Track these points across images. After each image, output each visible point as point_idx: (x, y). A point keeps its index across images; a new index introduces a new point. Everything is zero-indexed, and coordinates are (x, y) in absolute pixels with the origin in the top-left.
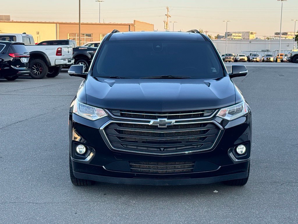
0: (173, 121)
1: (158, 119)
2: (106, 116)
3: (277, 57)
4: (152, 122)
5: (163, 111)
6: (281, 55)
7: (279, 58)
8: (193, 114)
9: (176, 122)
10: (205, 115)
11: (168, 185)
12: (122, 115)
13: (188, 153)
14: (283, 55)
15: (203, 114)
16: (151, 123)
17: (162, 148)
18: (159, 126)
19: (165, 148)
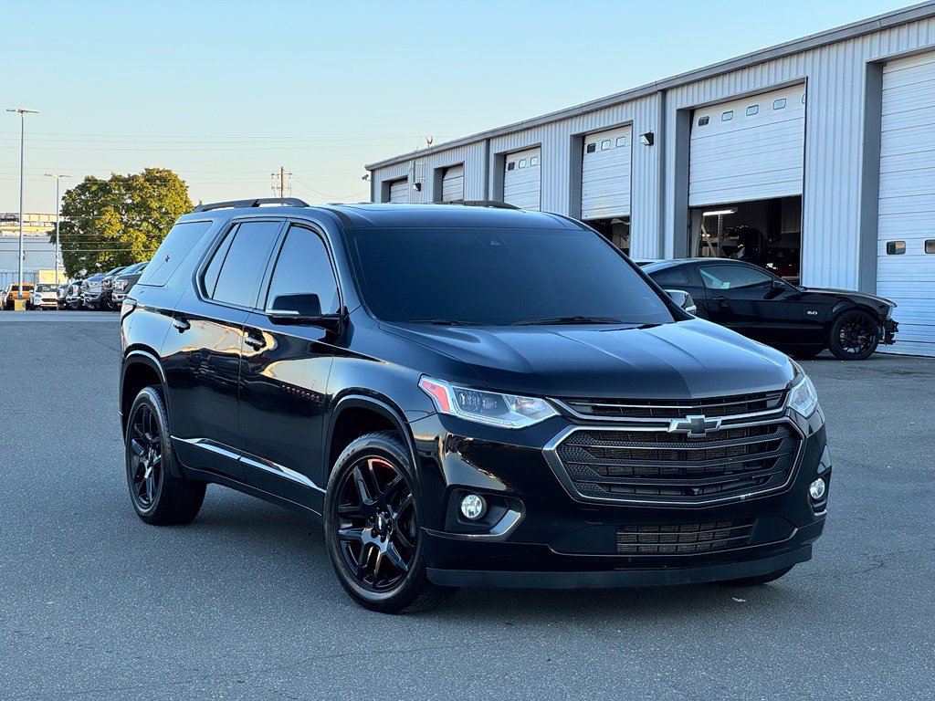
0: (719, 420)
1: (688, 417)
2: (556, 416)
3: (11, 295)
4: (674, 425)
5: (694, 396)
6: (26, 288)
7: (21, 298)
8: (748, 403)
9: (724, 422)
10: (770, 404)
11: (689, 581)
12: (597, 411)
13: (746, 498)
14: (32, 288)
15: (765, 402)
16: (673, 428)
17: (696, 487)
18: (690, 434)
19: (702, 488)
